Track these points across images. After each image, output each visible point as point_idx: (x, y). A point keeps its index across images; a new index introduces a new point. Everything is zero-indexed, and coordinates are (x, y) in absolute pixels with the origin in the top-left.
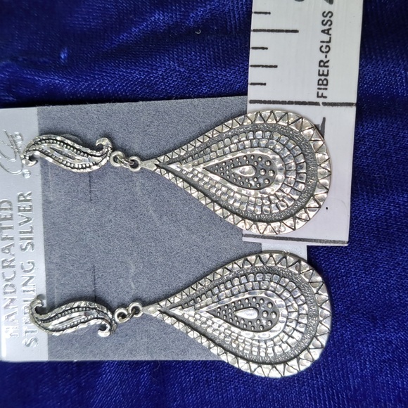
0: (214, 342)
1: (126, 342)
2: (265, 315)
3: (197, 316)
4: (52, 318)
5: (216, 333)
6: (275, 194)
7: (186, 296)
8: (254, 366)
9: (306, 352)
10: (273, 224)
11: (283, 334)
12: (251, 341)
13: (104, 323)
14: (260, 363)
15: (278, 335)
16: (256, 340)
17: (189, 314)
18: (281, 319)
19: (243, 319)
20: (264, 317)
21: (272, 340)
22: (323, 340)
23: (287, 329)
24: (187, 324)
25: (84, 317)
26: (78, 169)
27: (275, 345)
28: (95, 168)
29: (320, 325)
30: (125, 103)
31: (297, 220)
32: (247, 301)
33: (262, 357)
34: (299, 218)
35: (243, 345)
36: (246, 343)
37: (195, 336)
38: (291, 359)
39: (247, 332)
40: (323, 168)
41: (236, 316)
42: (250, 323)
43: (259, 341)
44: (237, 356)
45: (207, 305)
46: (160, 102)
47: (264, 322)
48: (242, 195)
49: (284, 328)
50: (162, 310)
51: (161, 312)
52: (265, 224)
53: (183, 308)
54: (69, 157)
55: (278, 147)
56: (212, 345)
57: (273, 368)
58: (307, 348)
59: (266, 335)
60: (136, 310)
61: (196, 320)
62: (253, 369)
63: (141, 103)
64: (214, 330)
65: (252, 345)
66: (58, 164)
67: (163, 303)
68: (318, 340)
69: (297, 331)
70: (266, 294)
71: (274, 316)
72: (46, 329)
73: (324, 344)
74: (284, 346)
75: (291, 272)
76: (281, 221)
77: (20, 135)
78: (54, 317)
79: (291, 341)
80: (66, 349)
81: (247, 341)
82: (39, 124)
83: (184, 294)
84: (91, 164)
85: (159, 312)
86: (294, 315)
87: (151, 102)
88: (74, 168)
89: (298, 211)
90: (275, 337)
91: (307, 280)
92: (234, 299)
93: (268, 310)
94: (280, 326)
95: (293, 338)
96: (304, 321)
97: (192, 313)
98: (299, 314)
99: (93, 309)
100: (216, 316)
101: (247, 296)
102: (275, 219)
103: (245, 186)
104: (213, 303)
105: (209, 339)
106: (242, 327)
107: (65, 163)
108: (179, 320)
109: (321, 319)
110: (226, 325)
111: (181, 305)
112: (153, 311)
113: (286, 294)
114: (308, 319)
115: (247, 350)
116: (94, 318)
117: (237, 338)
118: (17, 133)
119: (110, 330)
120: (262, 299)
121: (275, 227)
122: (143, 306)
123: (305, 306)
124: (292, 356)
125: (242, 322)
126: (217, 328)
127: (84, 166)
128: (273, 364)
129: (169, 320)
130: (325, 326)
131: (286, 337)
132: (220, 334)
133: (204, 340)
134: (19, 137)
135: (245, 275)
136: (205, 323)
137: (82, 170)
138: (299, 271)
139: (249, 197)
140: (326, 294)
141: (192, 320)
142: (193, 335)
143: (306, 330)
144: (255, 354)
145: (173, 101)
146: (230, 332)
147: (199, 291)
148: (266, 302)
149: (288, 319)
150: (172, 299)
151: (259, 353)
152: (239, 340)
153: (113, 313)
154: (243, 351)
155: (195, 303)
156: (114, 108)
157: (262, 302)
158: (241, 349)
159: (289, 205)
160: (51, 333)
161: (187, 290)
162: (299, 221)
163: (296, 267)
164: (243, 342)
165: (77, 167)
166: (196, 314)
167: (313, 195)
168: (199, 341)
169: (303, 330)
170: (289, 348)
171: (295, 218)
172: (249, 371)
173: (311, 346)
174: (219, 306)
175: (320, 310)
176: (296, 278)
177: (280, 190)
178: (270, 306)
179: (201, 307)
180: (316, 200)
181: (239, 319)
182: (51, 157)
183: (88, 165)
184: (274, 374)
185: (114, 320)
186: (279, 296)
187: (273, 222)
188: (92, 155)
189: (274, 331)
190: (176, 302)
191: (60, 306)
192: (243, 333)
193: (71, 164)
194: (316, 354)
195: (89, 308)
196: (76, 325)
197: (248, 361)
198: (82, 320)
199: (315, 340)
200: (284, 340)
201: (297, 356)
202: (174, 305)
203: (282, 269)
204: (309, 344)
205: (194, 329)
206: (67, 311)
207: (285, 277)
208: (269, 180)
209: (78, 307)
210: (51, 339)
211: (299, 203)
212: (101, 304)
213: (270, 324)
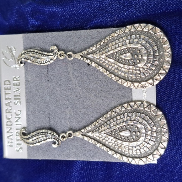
0: (109, 148)
1: (65, 151)
2: (134, 133)
3: (100, 136)
4: (29, 138)
5: (110, 144)
6: (143, 67)
7: (94, 126)
8: (130, 159)
9: (156, 151)
10: (142, 83)
11: (144, 142)
12: (128, 147)
13: (55, 140)
14: (134, 158)
15: (142, 143)
16: (130, 146)
17: (96, 135)
18: (142, 135)
19: (124, 136)
20: (134, 135)
21: (139, 146)
22: (165, 144)
23: (146, 140)
24: (95, 140)
25: (45, 137)
26: (44, 63)
27: (140, 148)
28: (52, 61)
29: (163, 136)
30: (65, 32)
31: (155, 80)
32: (124, 127)
33: (134, 155)
34: (155, 79)
35: (124, 149)
36: (126, 148)
37: (100, 146)
38: (150, 155)
39: (126, 142)
40: (167, 52)
41: (120, 135)
42: (127, 138)
43: (132, 147)
44: (121, 155)
45: (104, 130)
46: (82, 31)
47: (134, 137)
48: (125, 69)
49: (145, 139)
50: (83, 134)
51: (83, 135)
52: (138, 83)
53: (93, 132)
54: (38, 58)
55: (144, 42)
56: (109, 150)
57: (140, 160)
58: (157, 149)
59: (135, 144)
60: (70, 135)
61: (100, 138)
62: (130, 161)
63: (73, 31)
64: (109, 142)
65: (129, 149)
66: (34, 63)
67: (83, 130)
68: (162, 144)
69: (151, 140)
70: (134, 123)
71: (139, 134)
72: (27, 143)
73: (166, 146)
74: (145, 148)
75: (146, 111)
76: (146, 81)
77: (14, 48)
78: (31, 137)
79: (148, 146)
80: (36, 153)
81: (126, 147)
82: (23, 43)
83: (93, 125)
84: (50, 60)
85: (81, 135)
86: (149, 133)
87: (77, 31)
88: (42, 63)
89: (155, 76)
90: (140, 144)
91: (155, 115)
92: (118, 126)
93: (136, 131)
94: (142, 139)
95: (149, 144)
96: (155, 135)
97: (98, 134)
98: (152, 132)
99: (49, 133)
100: (110, 135)
101: (124, 124)
102: (143, 80)
103: (127, 64)
104: (108, 129)
105: (107, 147)
106: (123, 140)
107: (37, 62)
108: (91, 138)
109: (163, 133)
110: (115, 140)
111: (92, 131)
112: (78, 135)
113: (144, 122)
114: (156, 134)
115: (126, 151)
116: (50, 138)
117: (121, 146)
118: (12, 47)
119: (58, 144)
120: (132, 125)
121: (143, 84)
122: (73, 132)
123: (155, 128)
124: (150, 153)
125: (123, 137)
126: (111, 141)
127: (46, 62)
128: (140, 158)
129: (86, 139)
130: (166, 137)
131: (146, 144)
132: (112, 144)
133: (105, 147)
134: (14, 49)
135: (122, 114)
136: (104, 139)
137: (46, 64)
138: (150, 110)
139: (129, 70)
140: (165, 121)
141: (98, 138)
142: (99, 145)
143: (156, 140)
144: (131, 153)
145: (89, 30)
146: (117, 143)
147: (100, 123)
148: (134, 127)
149: (146, 135)
150: (87, 128)
151: (133, 152)
152: (122, 147)
153: (59, 136)
154: (124, 152)
155: (99, 129)
156: (59, 34)
157: (132, 127)
158: (123, 151)
159: (150, 73)
160: (29, 145)
161: (94, 123)
162: (155, 81)
163: (149, 108)
164: (124, 148)
165: (43, 63)
166: (99, 135)
167: (162, 67)
168: (102, 148)
169: (154, 140)
170: (148, 150)
171: (153, 80)
172: (128, 162)
173: (159, 148)
174: (111, 130)
175: (162, 129)
176: (149, 114)
177: (145, 65)
178: (137, 129)
179: (102, 131)
180: (164, 70)
181: (121, 136)
182: (30, 60)
183: (48, 61)
184: (141, 163)
185: (60, 139)
186: (141, 123)
187: (142, 82)
188: (49, 55)
189: (140, 141)
190: (89, 129)
191: (33, 132)
192: (124, 143)
193: (40, 62)
194: (162, 152)
195: (47, 133)
196: (41, 142)
197: (127, 157)
198: (44, 139)
199: (161, 145)
200: (145, 146)
201: (152, 153)
202: (89, 131)
203: (142, 110)
204: (158, 147)
205: (99, 142)
206: (37, 134)
207: (143, 114)
208: (139, 61)
209: (42, 133)
210: (29, 148)
211: (155, 72)
212: (53, 131)
213: (137, 138)
